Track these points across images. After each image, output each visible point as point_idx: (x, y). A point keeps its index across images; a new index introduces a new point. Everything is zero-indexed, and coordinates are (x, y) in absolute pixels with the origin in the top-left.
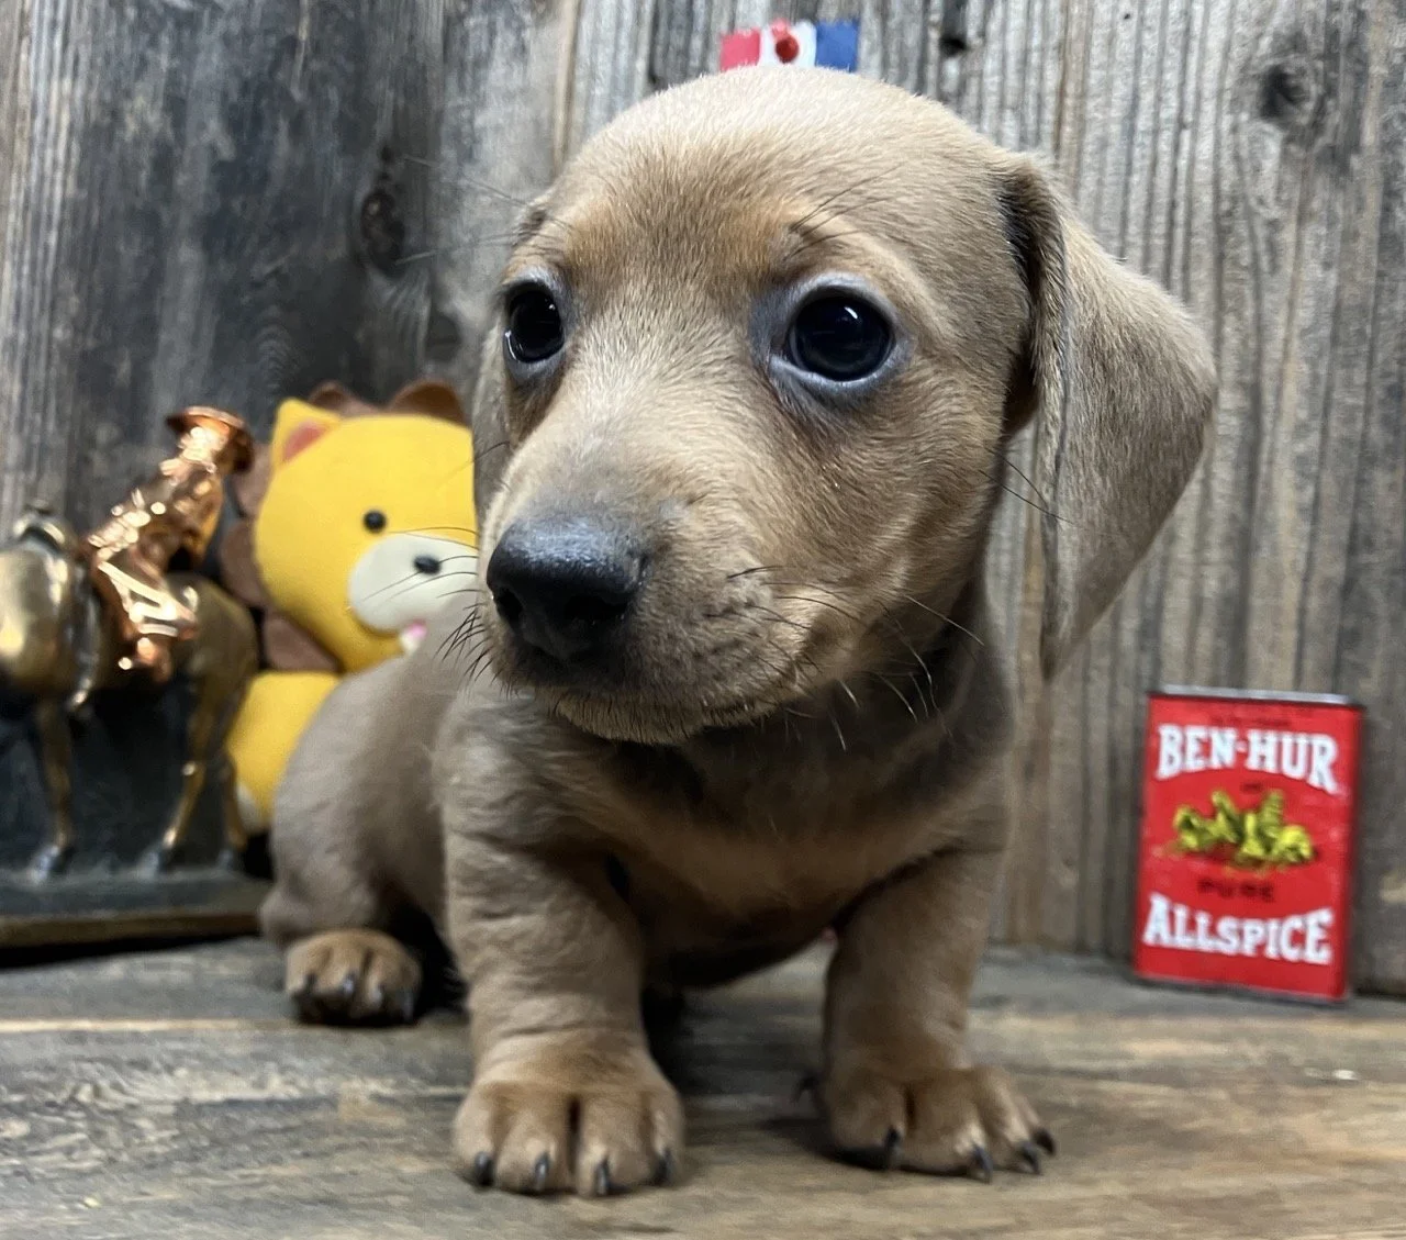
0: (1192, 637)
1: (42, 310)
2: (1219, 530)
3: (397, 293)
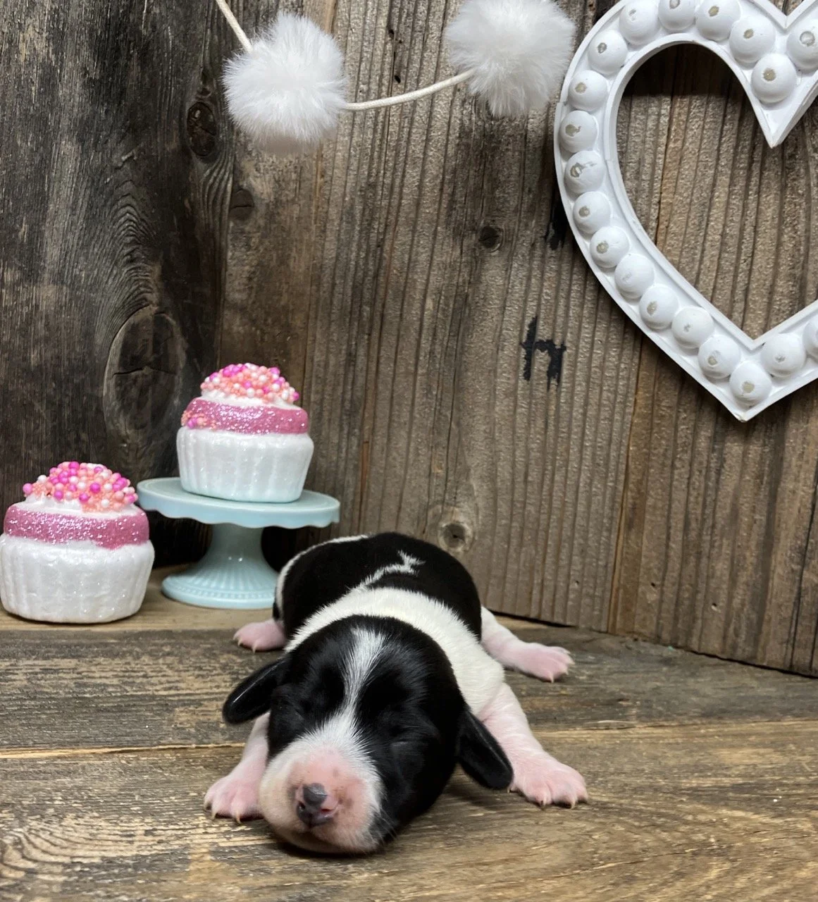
3: (211, 173)
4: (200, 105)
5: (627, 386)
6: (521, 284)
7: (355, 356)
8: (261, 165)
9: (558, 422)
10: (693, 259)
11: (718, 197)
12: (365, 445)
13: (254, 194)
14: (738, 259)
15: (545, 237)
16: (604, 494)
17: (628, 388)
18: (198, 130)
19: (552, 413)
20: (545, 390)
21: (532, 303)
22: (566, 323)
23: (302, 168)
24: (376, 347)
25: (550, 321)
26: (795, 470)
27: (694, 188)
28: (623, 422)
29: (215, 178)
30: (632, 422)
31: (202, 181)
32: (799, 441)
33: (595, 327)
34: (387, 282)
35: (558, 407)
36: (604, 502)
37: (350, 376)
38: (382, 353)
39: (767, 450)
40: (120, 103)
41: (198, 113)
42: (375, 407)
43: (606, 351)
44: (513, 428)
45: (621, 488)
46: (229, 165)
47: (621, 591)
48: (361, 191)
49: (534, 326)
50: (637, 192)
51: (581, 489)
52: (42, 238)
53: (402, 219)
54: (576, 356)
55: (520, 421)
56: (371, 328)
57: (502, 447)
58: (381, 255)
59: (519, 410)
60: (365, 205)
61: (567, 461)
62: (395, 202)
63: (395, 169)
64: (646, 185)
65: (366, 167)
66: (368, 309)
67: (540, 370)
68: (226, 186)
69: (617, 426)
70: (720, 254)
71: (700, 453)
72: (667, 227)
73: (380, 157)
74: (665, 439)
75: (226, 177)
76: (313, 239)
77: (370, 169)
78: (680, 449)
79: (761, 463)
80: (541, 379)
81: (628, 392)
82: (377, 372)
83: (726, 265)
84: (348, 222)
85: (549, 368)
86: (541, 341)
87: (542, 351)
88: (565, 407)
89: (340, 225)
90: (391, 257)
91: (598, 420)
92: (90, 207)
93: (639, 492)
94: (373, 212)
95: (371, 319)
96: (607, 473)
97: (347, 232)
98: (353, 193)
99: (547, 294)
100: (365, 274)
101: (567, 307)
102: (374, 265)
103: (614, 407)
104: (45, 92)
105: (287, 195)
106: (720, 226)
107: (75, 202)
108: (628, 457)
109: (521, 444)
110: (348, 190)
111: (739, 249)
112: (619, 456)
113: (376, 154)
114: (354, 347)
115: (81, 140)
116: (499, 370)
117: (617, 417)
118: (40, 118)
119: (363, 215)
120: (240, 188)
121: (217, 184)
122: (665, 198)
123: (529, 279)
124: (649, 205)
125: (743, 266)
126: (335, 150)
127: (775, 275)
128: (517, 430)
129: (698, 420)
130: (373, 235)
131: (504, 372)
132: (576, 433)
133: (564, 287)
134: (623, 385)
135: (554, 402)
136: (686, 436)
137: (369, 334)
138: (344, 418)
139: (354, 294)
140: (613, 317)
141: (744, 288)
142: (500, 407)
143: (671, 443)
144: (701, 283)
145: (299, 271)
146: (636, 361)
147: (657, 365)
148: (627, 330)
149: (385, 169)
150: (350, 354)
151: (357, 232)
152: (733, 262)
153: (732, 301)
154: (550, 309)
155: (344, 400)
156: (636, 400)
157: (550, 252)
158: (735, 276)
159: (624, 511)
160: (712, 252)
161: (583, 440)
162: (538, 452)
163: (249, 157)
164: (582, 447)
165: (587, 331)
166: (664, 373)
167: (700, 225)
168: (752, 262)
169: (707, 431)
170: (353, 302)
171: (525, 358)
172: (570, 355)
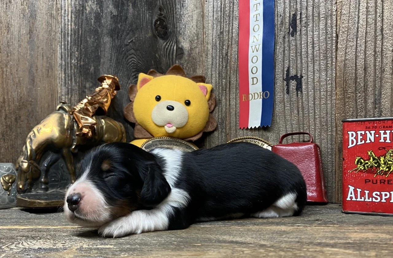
1: (68, 56)
3: (167, 44)
4: (159, 19)
6: (281, 54)
7: (221, 100)
8: (185, 37)
9: (303, 110)
10: (355, 23)
12: (228, 135)
13: (183, 48)
14: (376, 16)
15: (289, 33)
16: (327, 138)
17: (332, 88)
18: (159, 28)
19: (300, 106)
20: (296, 97)
21: (287, 62)
22: (302, 66)
23: (198, 34)
24: (228, 95)
25: (295, 67)
28: (332, 104)
29: (168, 46)
31: (163, 47)
33: (314, 65)
34: (231, 68)
35: (302, 103)
36: (327, 142)
37: (220, 108)
38: (231, 96)
40: (126, 22)
41: (158, 23)
42: (230, 119)
43: (320, 74)
44: (285, 116)
45: (334, 134)
46: (174, 40)
48: (218, 36)
49: (288, 71)
51: (317, 138)
52: (99, 71)
53: (233, 42)
54: (308, 79)
55: (287, 112)
56: (226, 88)
57: (281, 125)
58: (227, 58)
59: (286, 108)
60: (220, 40)
61: (309, 126)
62: (230, 36)
63: (229, 23)
65: (219, 26)
66: (224, 80)
67: (293, 89)
68: (173, 48)
69: (329, 105)
70: (367, 17)
71: (369, 111)
72: (341, 12)
73: (224, 21)
74: (351, 107)
75: (173, 44)
76: (204, 59)
80: (294, 92)
81: (332, 90)
82: (230, 105)
83: (371, 21)
84: (215, 49)
85: (297, 87)
86: (292, 76)
87: (293, 80)
88: (305, 103)
89: (212, 51)
90: (231, 58)
91: (320, 105)
92: (117, 59)
94: (223, 42)
95: (226, 84)
96: (327, 129)
97: (215, 53)
98: (216, 37)
99: (292, 56)
100: (222, 68)
101: (301, 59)
102: (225, 63)
103: (327, 98)
104: (97, 22)
105: (194, 45)
106: (366, 4)
107: (111, 58)
109: (289, 122)
110: (214, 37)
111: (376, 12)
112: (332, 119)
113: (222, 20)
114: (220, 97)
115: (112, 37)
116: (276, 93)
117: (329, 102)
118: (96, 30)
119: (220, 44)
120: (179, 48)
121: (169, 48)
123: (284, 51)
125: (379, 19)
126: (208, 23)
129: (366, 95)
130: (224, 52)
131: (279, 93)
132: (311, 113)
133: (299, 51)
134: (330, 87)
135: (300, 101)
136: (361, 104)
137: (225, 91)
138: (219, 126)
139: (219, 76)
140: (321, 58)
141: (381, 29)
142: (278, 108)
143: (354, 109)
144: (360, 32)
145: (199, 72)
146: (334, 75)
147: (344, 74)
148: (328, 62)
149: (226, 25)
150: (219, 100)
151: (218, 52)
152: (374, 18)
153: (376, 36)
154: (294, 62)
155: (219, 119)
156: (336, 93)
157: (291, 38)
158: (376, 24)
159: (337, 145)
160: (363, 17)
161: (315, 116)
162: (296, 124)
163: (181, 36)
164: (315, 118)
165: (311, 67)
166: (347, 77)
167: (356, 7)
168: (383, 15)
169: (371, 100)
170: (219, 79)
171: (286, 85)
172: (305, 79)
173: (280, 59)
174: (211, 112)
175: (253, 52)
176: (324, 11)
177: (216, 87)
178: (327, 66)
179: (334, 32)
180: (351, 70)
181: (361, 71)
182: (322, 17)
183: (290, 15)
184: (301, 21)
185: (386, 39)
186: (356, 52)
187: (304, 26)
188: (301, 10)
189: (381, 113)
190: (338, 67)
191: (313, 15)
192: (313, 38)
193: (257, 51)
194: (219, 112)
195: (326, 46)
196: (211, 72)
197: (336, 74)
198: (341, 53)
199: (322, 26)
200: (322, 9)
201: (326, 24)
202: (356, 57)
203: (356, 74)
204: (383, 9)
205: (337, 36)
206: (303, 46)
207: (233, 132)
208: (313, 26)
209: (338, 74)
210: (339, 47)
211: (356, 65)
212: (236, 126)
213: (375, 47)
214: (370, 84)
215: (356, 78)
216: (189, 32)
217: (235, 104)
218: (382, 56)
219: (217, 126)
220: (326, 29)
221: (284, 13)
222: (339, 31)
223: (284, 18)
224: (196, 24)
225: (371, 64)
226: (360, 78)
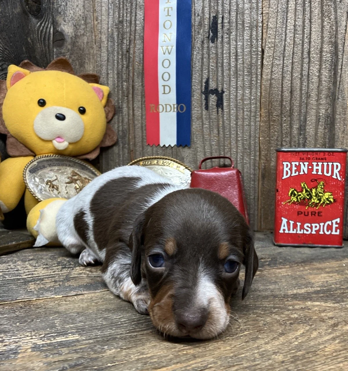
0: (316, 129)
2: (324, 92)
3: (41, 24)
5: (256, 107)
6: (199, 62)
7: (122, 108)
8: (66, 18)
9: (224, 130)
10: (281, 39)
11: (291, 7)
12: (132, 152)
13: (64, 33)
14: (303, 37)
15: (208, 37)
16: (250, 163)
17: (256, 108)
18: (31, 2)
19: (221, 125)
20: (216, 115)
21: (205, 72)
22: (223, 79)
23: (86, 17)
24: (131, 102)
25: (215, 79)
26: (341, 139)
27: (278, 3)
28: (255, 126)
29: (43, 27)
30: (260, 125)
31: (36, 29)
32: (342, 125)
33: (237, 80)
34: (134, 69)
35: (223, 122)
36: (250, 166)
37: (121, 118)
38: (135, 105)
39: (326, 131)
42: (134, 133)
43: (244, 91)
44: (203, 135)
45: (258, 159)
46: (50, 20)
47: (262, 210)
48: (116, 25)
49: (207, 82)
50: (250, 9)
51: (239, 162)
53: (137, 37)
54: (230, 96)
55: (206, 131)
56: (128, 93)
57: (198, 145)
58: (129, 56)
59: (205, 126)
60: (119, 32)
61: (230, 149)
62: (133, 29)
63: (131, 12)
64: (255, 5)
65: (117, 13)
66: (125, 84)
67: (212, 105)
68: (50, 31)
69: (253, 127)
70: (294, 36)
71: (294, 137)
72: (267, 25)
73: (123, 7)
74: (276, 132)
76: (95, 52)
77: (119, 14)
78: (284, 136)
79: (324, 138)
80: (213, 109)
81: (256, 110)
83: (298, 41)
84: (111, 42)
85: (217, 103)
86: (212, 90)
87: (213, 95)
88: (227, 122)
89: (107, 44)
90: (134, 57)
91: (243, 126)
93: (267, 160)
94: (123, 35)
95: (128, 89)
96: (250, 153)
97: (111, 46)
98: (112, 27)
99: (212, 66)
100: (123, 67)
101: (223, 71)
102: (126, 61)
103: (250, 119)
105: (80, 32)
106: (293, 22)
108: (260, 142)
109: (208, 143)
110: (109, 26)
111: (303, 32)
112: (255, 143)
113: (121, 6)
114: (120, 104)
116: (193, 107)
117: (252, 124)
119: (118, 37)
120: (58, 31)
121: (45, 30)
122: (265, 11)
123: (202, 59)
124: (257, 15)
125: (306, 40)
126: (101, 6)
127: (322, 43)
128: (205, 136)
129: (291, 120)
130: (124, 47)
131: (195, 108)
132: (233, 134)
133: (220, 61)
134: (254, 107)
135: (221, 120)
136: (286, 129)
137: (127, 96)
138: (120, 140)
139: (118, 77)
140: (245, 74)
141: (307, 51)
142: (195, 126)
143: (280, 133)
144: (286, 51)
145: (90, 69)
146: (259, 94)
147: (269, 95)
148: (253, 79)
149: (126, 13)
150: (119, 107)
151: (116, 46)
152: (301, 38)
153: (302, 58)
154: (215, 73)
155: (119, 131)
156: (261, 114)
157: (211, 45)
158: (303, 46)
159: (260, 170)
160: (290, 35)
161: (237, 137)
162: (216, 146)
163: (60, 15)
164: (237, 141)
165: (233, 82)
166: (273, 99)
167: (283, 22)
168: (310, 37)
169: (296, 125)
170: (118, 81)
171: (205, 99)
172: (226, 95)
173: (198, 68)
174: (109, 122)
175: (164, 54)
176: (249, 20)
177: (115, 91)
178: (251, 84)
179: (260, 46)
180: (276, 91)
181: (287, 94)
182: (247, 27)
183: (210, 17)
184: (223, 27)
185: (313, 63)
186: (283, 72)
187: (226, 33)
188: (223, 13)
189: (305, 140)
190: (263, 86)
191: (237, 22)
192: (236, 48)
193: (169, 53)
194: (119, 122)
195: (251, 60)
196: (107, 71)
197: (261, 93)
198: (266, 71)
199: (246, 37)
200: (247, 17)
201: (251, 35)
202: (283, 77)
203: (282, 96)
204: (311, 30)
205: (263, 51)
206: (225, 55)
207: (139, 149)
208: (236, 35)
209: (263, 94)
210: (265, 63)
211: (282, 86)
212: (142, 141)
213: (302, 70)
214: (296, 109)
215: (282, 101)
216: (72, 13)
217: (140, 115)
218: (308, 80)
219: (118, 140)
220: (251, 42)
221: (203, 12)
222: (265, 45)
223: (203, 19)
224: (82, 3)
225: (297, 87)
226: (286, 101)
